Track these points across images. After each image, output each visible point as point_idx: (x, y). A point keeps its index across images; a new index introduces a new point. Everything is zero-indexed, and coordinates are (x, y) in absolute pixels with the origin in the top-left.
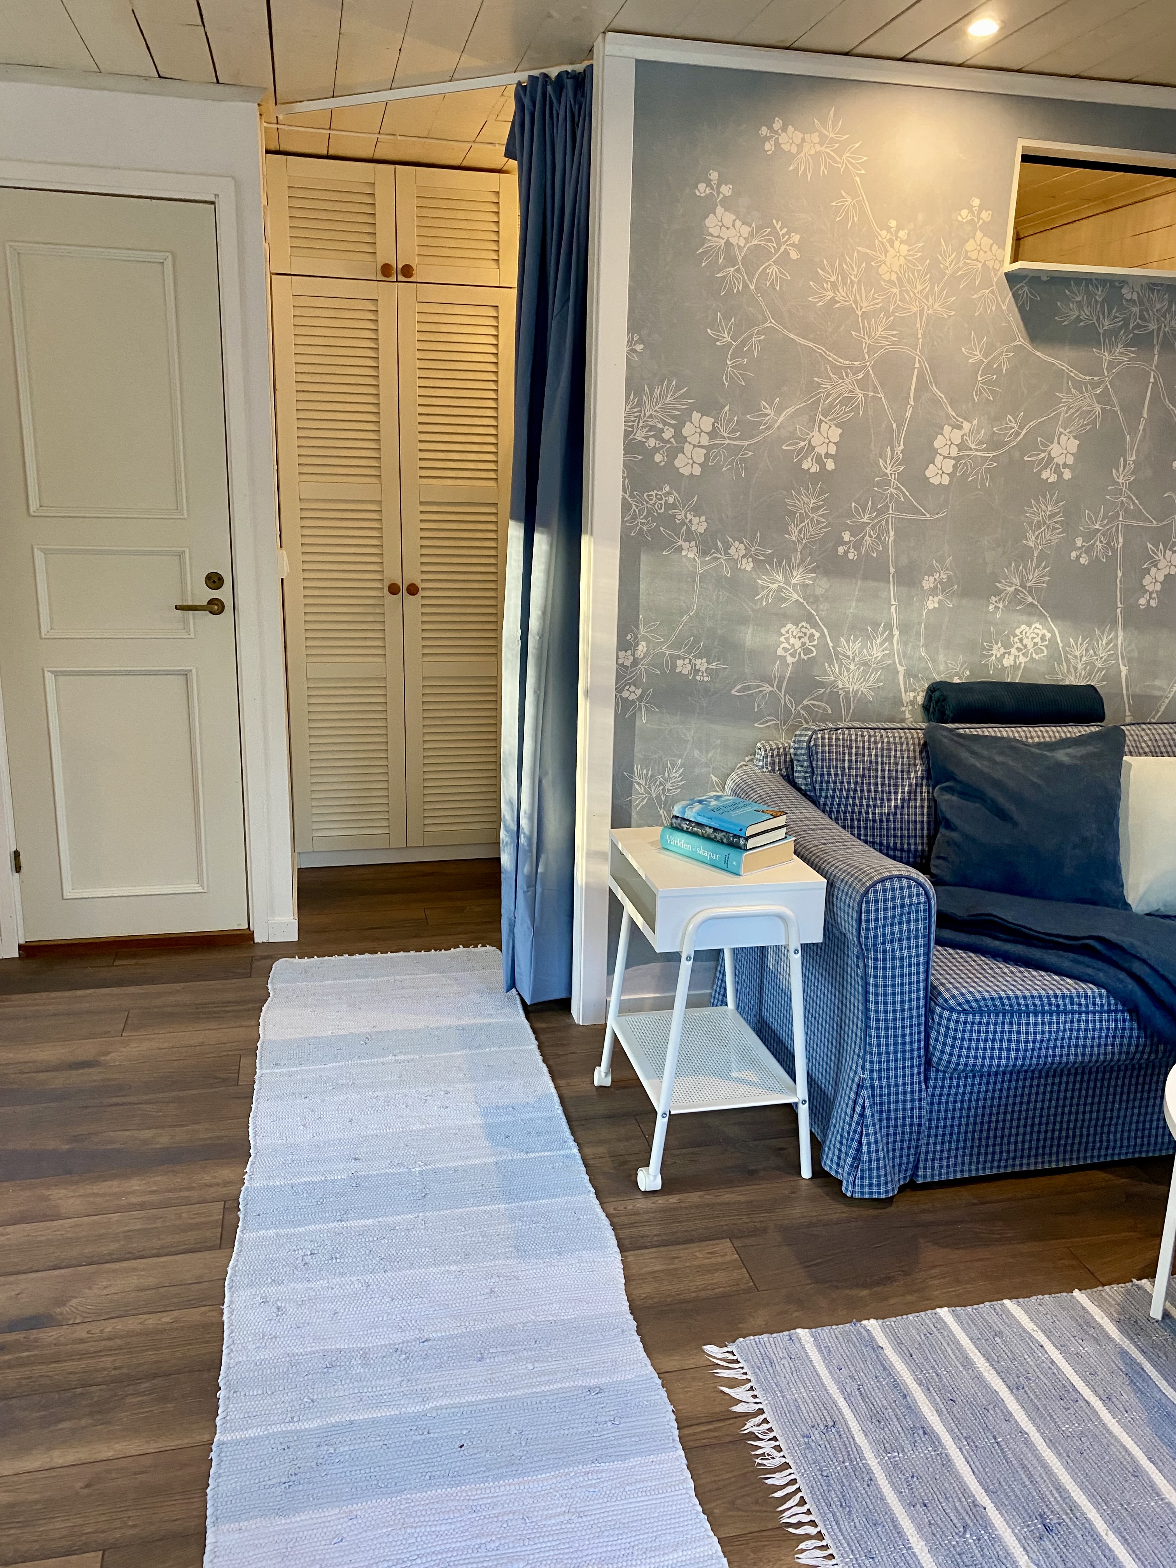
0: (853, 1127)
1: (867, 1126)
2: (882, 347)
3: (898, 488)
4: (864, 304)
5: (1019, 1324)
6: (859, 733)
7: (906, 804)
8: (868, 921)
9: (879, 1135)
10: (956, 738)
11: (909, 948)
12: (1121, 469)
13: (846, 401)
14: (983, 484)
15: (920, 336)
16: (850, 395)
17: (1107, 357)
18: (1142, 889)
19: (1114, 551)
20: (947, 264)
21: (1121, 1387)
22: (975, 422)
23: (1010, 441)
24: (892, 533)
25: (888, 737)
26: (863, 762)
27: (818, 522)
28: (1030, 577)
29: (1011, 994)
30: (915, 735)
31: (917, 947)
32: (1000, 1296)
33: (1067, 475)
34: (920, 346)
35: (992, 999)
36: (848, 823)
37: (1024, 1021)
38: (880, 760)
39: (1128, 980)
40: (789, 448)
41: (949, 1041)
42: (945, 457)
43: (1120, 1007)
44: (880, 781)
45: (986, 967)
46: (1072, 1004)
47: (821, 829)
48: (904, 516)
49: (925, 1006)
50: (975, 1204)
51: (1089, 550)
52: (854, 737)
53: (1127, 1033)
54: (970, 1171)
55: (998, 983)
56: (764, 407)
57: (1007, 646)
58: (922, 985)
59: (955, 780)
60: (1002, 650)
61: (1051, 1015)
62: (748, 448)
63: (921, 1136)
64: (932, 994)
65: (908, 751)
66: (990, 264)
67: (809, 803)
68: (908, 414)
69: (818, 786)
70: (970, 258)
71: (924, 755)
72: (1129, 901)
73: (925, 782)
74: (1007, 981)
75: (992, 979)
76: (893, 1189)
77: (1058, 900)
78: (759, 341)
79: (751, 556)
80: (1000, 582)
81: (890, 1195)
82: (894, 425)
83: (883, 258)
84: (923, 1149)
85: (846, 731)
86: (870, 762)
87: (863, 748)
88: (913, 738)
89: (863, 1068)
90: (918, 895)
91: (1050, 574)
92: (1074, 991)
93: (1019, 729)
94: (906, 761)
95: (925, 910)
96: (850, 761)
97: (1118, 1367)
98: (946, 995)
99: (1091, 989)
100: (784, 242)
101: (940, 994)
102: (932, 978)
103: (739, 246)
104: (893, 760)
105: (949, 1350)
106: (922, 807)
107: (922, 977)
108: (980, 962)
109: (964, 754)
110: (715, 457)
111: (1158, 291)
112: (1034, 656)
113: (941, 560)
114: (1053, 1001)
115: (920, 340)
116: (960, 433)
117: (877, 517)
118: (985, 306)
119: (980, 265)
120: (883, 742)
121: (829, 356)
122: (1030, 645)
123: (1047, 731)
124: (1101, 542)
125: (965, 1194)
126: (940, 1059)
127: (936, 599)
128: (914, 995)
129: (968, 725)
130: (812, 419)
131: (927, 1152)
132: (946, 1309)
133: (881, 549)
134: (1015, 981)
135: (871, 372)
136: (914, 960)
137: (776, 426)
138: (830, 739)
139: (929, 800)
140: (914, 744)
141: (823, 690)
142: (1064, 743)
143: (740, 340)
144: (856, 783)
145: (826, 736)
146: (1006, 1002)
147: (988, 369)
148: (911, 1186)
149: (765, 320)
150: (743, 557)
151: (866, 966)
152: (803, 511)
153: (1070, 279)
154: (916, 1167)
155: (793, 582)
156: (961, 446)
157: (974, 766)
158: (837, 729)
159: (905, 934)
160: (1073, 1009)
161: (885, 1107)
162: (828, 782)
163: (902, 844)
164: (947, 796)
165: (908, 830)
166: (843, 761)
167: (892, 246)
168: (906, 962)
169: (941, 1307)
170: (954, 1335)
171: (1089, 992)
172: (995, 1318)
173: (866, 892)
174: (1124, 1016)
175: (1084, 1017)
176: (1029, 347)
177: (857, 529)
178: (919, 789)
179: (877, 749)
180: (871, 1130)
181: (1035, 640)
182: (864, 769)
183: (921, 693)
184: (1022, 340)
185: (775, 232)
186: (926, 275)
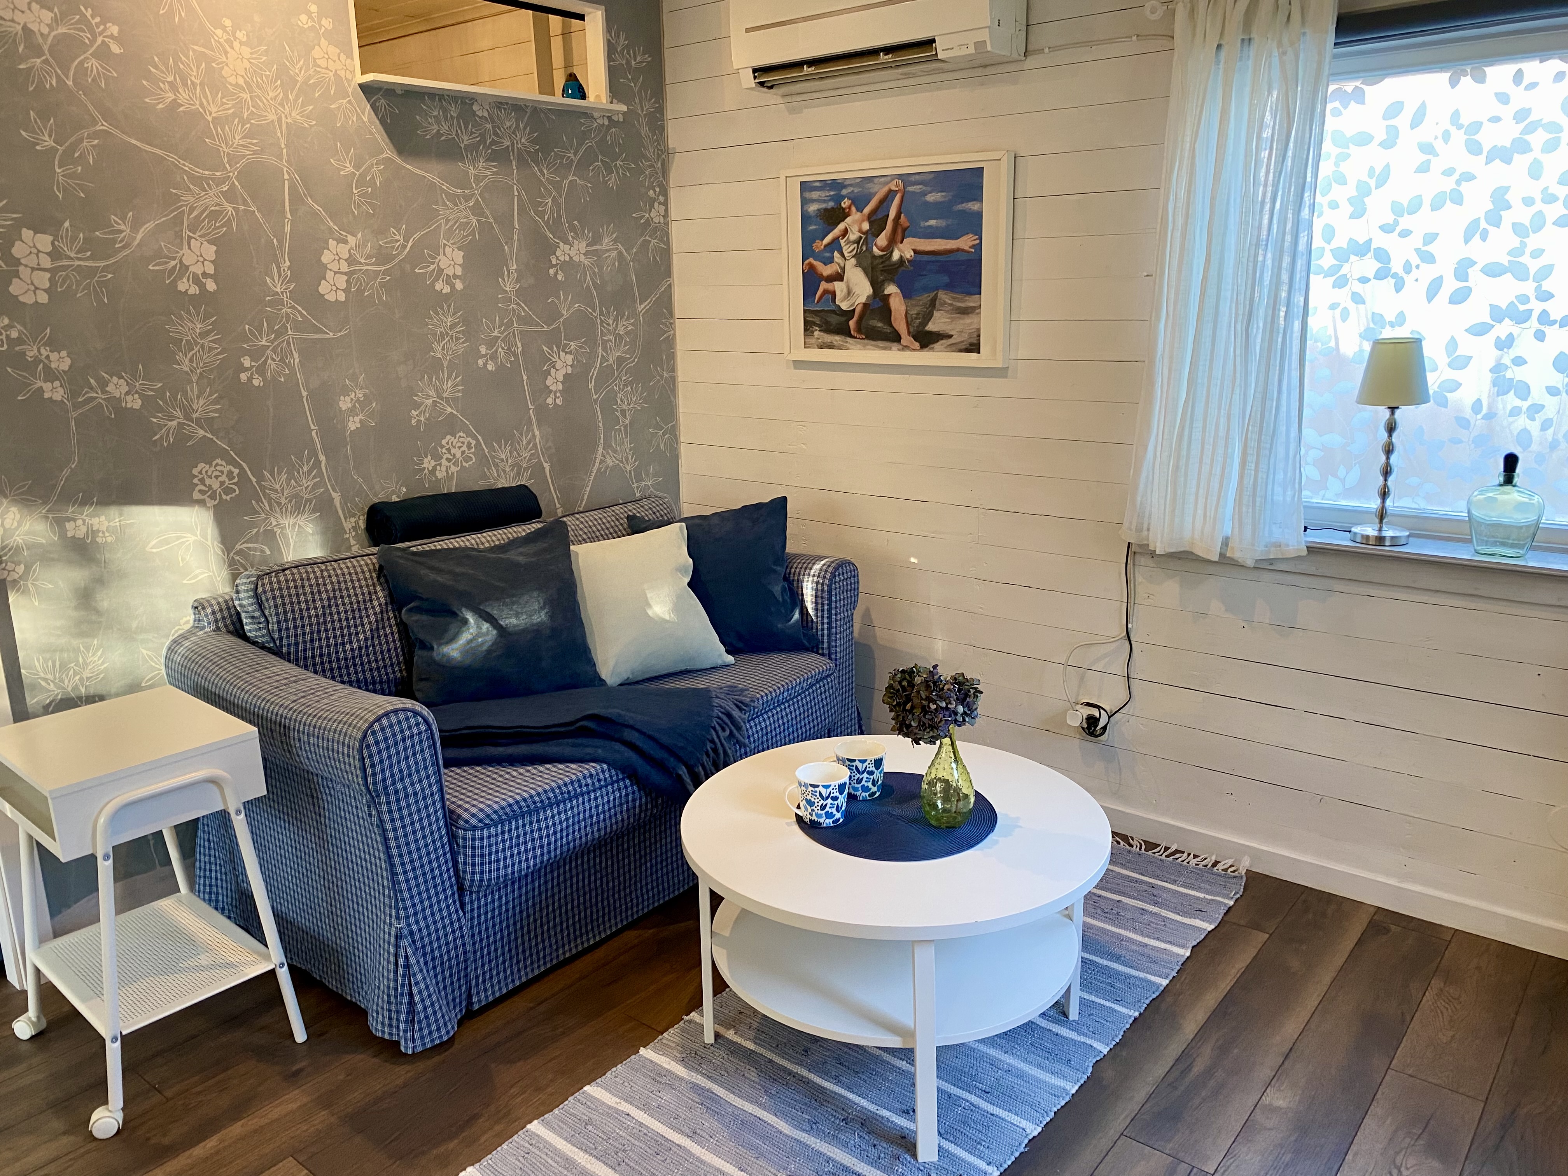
0: (400, 982)
1: (414, 975)
2: (244, 156)
3: (293, 307)
4: (213, 109)
5: (604, 1103)
6: (310, 570)
7: (375, 634)
8: (373, 766)
9: (428, 979)
10: (411, 557)
11: (420, 781)
12: (506, 278)
13: (215, 215)
14: (380, 298)
15: (283, 146)
16: (217, 208)
17: (472, 171)
18: (611, 663)
19: (515, 355)
20: (297, 71)
21: (701, 1118)
22: (360, 235)
23: (398, 254)
24: (296, 355)
25: (341, 569)
26: (321, 600)
27: (211, 349)
28: (445, 388)
29: (526, 795)
30: (369, 562)
31: (428, 777)
32: (580, 1086)
33: (459, 286)
34: (285, 157)
35: (510, 805)
36: (319, 668)
37: (542, 816)
38: (338, 594)
39: (623, 748)
40: (157, 268)
41: (478, 860)
42: (335, 273)
43: (621, 776)
44: (343, 616)
45: (495, 776)
46: (580, 787)
47: (295, 682)
48: (305, 336)
49: (447, 833)
50: (531, 1008)
51: (493, 357)
52: (305, 576)
53: (631, 798)
54: (520, 978)
55: (512, 789)
56: (116, 222)
57: (437, 457)
58: (440, 814)
59: (421, 599)
60: (433, 463)
61: (565, 803)
62: (105, 269)
63: (469, 963)
64: (451, 818)
65: (366, 579)
66: (342, 73)
67: (271, 655)
68: (287, 229)
69: (276, 635)
70: (319, 66)
71: (382, 580)
72: (603, 677)
73: (390, 607)
74: (519, 784)
75: (505, 786)
76: (453, 1027)
77: (543, 692)
78: (92, 146)
79: (137, 392)
80: (417, 396)
81: (452, 1034)
82: (275, 241)
83: (224, 59)
84: (473, 975)
85: (295, 571)
86: (329, 599)
87: (318, 585)
88: (367, 565)
89: (398, 918)
90: (418, 724)
91: (463, 382)
92: (580, 774)
93: (468, 537)
94: (365, 590)
95: (428, 738)
96: (307, 601)
97: (694, 1101)
98: (466, 816)
99: (594, 767)
100: (101, 34)
101: (459, 816)
102: (448, 803)
103: (42, 34)
104: (352, 592)
105: (549, 1160)
106: (392, 634)
107: (439, 805)
108: (489, 773)
109: (424, 572)
110: (64, 281)
111: (505, 109)
112: (464, 464)
113: (354, 378)
114: (564, 789)
115: (285, 150)
116: (348, 247)
117: (275, 339)
118: (345, 116)
119: (331, 74)
120: (337, 575)
121: (184, 165)
122: (458, 455)
123: (495, 535)
124: (503, 349)
125: (520, 1003)
126: (472, 881)
127: (357, 419)
128: (435, 827)
129: (418, 542)
130: (179, 236)
131: (477, 977)
132: (536, 1122)
133: (288, 372)
134: (526, 781)
135: (237, 183)
136: (427, 791)
137: (136, 243)
138: (279, 582)
139: (397, 625)
140: (370, 571)
141: (256, 530)
142: (513, 543)
143: (66, 145)
144: (318, 624)
145: (274, 580)
146: (523, 804)
147: (361, 183)
148: (469, 1016)
149: (95, 122)
150: (127, 393)
151: (379, 813)
152: (189, 338)
153: (424, 93)
154: (470, 996)
155: (195, 416)
156: (351, 261)
157: (436, 581)
158: (284, 570)
159: (414, 768)
160: (582, 791)
161: (428, 949)
162: (287, 629)
163: (380, 676)
164: (416, 617)
165: (383, 659)
166: (299, 603)
167: (232, 48)
168: (420, 796)
169: (530, 1122)
170: (550, 1144)
171: (593, 772)
172: (582, 1108)
173: (365, 736)
174: (625, 783)
175: (592, 795)
176: (398, 160)
177: (257, 353)
178: (385, 616)
179: (332, 583)
180: (419, 977)
181: (462, 449)
182: (323, 607)
183: (362, 517)
184: (389, 152)
185: (84, 19)
186: (275, 82)
